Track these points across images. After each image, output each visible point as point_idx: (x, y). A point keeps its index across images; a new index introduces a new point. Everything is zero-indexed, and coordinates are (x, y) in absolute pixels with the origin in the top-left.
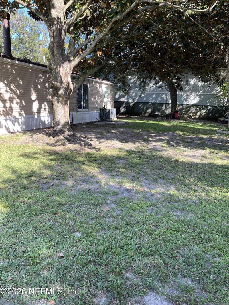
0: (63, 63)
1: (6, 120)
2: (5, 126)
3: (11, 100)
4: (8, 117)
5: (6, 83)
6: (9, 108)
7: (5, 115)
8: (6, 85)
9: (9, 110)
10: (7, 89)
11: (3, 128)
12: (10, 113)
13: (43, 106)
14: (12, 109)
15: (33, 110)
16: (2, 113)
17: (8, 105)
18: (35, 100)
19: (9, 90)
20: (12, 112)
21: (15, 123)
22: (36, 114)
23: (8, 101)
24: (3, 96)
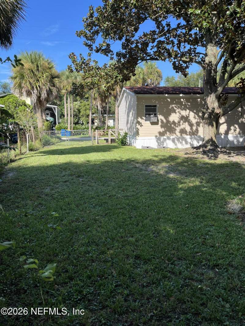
0: (211, 94)
1: (191, 138)
2: (190, 143)
3: (198, 124)
4: (193, 136)
5: (195, 112)
6: (195, 130)
7: (191, 135)
8: (195, 113)
9: (195, 131)
10: (195, 116)
11: (188, 144)
12: (196, 133)
13: (232, 128)
14: (198, 131)
15: (220, 131)
16: (188, 133)
17: (194, 128)
18: (223, 123)
19: (197, 117)
20: (198, 133)
21: (199, 141)
22: (223, 135)
23: (195, 125)
24: (191, 121)
